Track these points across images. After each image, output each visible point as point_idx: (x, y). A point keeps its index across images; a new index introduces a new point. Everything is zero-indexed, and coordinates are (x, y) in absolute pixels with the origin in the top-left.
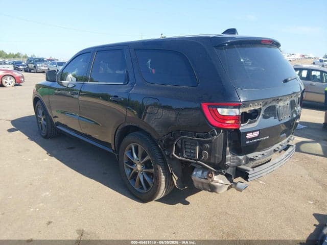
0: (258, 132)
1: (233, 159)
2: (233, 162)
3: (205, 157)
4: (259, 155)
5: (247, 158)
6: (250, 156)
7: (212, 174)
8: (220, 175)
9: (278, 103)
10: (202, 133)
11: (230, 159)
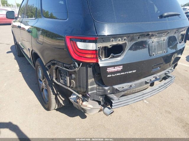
0: (122, 66)
1: (99, 89)
2: (99, 92)
3: (73, 85)
4: (125, 86)
5: (113, 89)
6: (116, 87)
7: (80, 100)
8: (86, 102)
9: (150, 38)
10: (68, 64)
11: (96, 88)
